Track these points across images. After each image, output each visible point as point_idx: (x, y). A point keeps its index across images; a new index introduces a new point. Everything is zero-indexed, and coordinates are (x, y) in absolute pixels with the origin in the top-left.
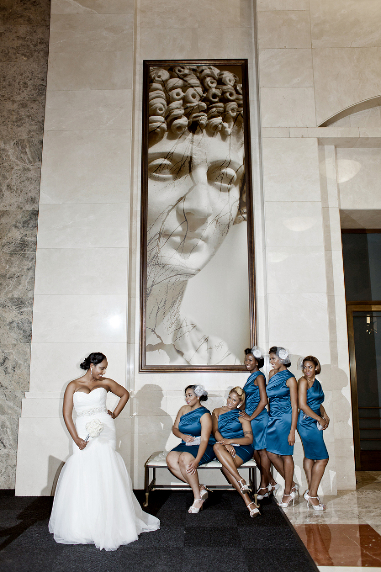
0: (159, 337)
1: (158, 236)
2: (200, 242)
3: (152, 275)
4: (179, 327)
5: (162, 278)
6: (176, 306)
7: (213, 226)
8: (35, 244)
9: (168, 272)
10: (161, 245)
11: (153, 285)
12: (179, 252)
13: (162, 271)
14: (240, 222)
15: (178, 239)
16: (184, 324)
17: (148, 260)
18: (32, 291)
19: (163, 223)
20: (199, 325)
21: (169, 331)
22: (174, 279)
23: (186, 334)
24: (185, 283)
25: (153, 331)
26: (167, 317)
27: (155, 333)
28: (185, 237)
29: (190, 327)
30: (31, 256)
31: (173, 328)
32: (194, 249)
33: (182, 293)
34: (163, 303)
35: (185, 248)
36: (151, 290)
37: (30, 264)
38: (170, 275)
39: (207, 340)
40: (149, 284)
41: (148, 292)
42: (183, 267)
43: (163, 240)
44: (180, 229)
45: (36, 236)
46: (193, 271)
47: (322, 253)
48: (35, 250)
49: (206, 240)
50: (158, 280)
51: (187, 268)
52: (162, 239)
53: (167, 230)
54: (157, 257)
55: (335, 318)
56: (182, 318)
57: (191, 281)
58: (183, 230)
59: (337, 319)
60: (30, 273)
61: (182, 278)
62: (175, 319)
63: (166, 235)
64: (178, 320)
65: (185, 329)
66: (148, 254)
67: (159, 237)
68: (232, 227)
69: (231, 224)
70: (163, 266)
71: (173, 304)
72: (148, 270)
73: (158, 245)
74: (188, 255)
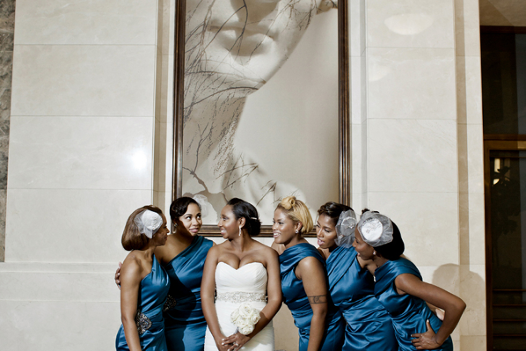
0: (201, 182)
1: (201, 29)
2: (266, 40)
3: (192, 89)
4: (232, 168)
5: (208, 93)
6: (228, 135)
7: (286, 14)
8: (12, 37)
9: (216, 85)
10: (206, 43)
11: (193, 104)
12: (233, 54)
13: (207, 83)
14: (328, 9)
15: (232, 34)
16: (240, 164)
17: (187, 66)
18: (8, 110)
19: (210, 9)
20: (262, 166)
21: (218, 174)
22: (224, 95)
23: (243, 179)
24: (242, 101)
25: (193, 173)
26: (214, 152)
27: (195, 176)
28: (242, 32)
29: (249, 168)
30: (6, 57)
31: (223, 169)
32: (256, 49)
33: (236, 116)
34: (208, 131)
35: (243, 49)
36: (190, 112)
37: (5, 69)
38: (220, 89)
39: (273, 188)
40: (187, 101)
41: (185, 114)
42: (239, 76)
43: (209, 35)
44: (235, 18)
45: (13, 26)
46: (254, 84)
47: (451, 59)
48: (11, 48)
49: (274, 36)
50: (200, 96)
51: (245, 78)
52: (207, 33)
53: (215, 21)
54: (200, 61)
55: (467, 158)
56: (236, 154)
57: (251, 98)
58: (241, 20)
59: (469, 159)
60: (5, 82)
61: (238, 94)
62: (226, 156)
63: (215, 27)
64: (230, 157)
65: (241, 171)
66: (186, 55)
67: (204, 31)
68: (315, 17)
69: (314, 12)
70: (210, 74)
71: (223, 133)
72: (187, 80)
73: (201, 43)
74: (247, 58)
